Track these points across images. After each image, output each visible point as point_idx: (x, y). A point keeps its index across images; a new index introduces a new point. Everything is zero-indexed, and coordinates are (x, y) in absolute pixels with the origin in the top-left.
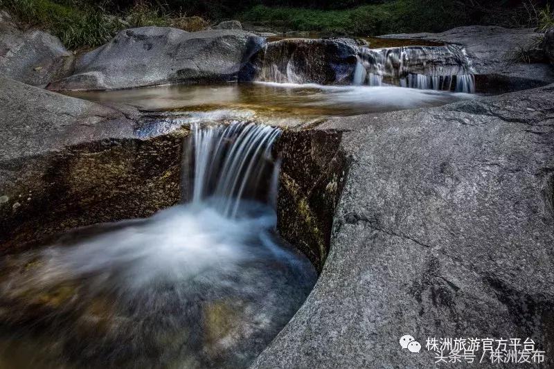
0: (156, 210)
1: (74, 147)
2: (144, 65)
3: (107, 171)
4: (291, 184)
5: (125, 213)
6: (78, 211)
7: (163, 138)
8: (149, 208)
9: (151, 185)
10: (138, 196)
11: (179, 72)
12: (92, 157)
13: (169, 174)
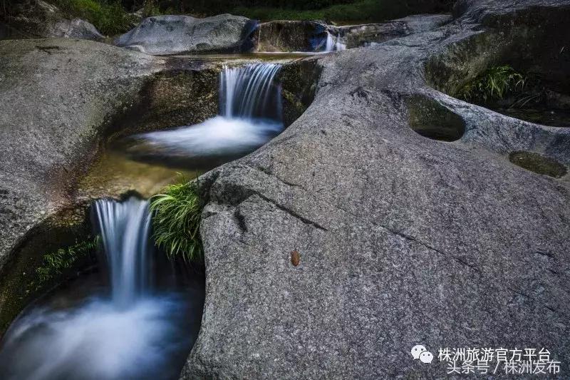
0: (203, 120)
1: (156, 74)
2: (171, 41)
3: (175, 91)
4: (289, 95)
5: (184, 121)
6: (156, 118)
7: (208, 71)
8: (199, 117)
9: (201, 101)
10: (193, 109)
11: (198, 46)
12: (167, 80)
13: (211, 95)
